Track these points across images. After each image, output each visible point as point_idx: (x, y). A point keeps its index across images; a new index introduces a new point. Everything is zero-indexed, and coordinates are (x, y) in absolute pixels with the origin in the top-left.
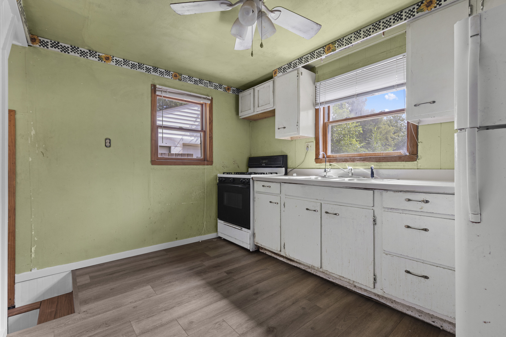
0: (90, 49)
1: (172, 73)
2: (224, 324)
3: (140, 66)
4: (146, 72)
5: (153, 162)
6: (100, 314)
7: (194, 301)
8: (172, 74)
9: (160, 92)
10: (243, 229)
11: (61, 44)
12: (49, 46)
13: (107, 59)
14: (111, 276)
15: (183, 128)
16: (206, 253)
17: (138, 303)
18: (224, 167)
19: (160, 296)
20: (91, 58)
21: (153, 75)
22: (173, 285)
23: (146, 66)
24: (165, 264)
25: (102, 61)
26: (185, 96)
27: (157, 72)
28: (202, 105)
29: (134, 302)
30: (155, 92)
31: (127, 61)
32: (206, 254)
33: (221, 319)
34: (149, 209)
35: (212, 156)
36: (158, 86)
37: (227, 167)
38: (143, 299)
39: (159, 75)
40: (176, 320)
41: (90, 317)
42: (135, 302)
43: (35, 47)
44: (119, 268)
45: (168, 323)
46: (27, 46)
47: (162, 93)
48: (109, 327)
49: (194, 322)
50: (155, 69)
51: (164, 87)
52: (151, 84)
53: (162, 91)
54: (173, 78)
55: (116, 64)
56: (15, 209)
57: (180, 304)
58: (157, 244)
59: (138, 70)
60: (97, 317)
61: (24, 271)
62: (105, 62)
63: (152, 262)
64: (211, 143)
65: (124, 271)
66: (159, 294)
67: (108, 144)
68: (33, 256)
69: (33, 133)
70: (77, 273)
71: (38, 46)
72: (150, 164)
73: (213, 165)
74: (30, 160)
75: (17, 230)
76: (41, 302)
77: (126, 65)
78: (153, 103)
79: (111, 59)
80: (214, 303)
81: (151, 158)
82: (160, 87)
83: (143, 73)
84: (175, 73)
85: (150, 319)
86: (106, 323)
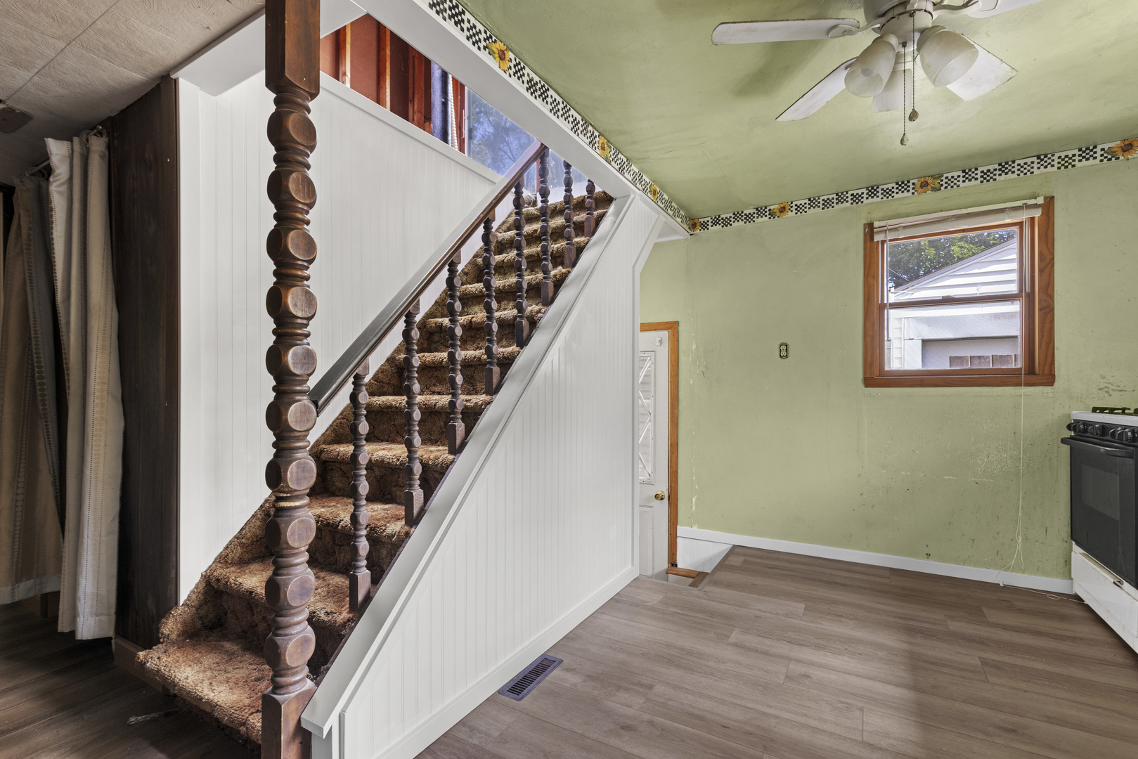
0: (756, 207)
1: (915, 181)
2: (857, 713)
3: (840, 198)
4: (852, 204)
5: (869, 382)
6: (715, 601)
7: (846, 658)
8: (913, 184)
9: (884, 235)
10: (1126, 585)
11: (722, 216)
12: (709, 227)
13: (782, 210)
14: (768, 570)
15: (955, 298)
16: (984, 610)
17: (766, 614)
18: (1107, 392)
19: (803, 623)
20: (760, 219)
21: (868, 204)
22: (841, 622)
23: (852, 192)
24: (865, 589)
25: (774, 218)
26: (949, 223)
27: (878, 194)
28: (1020, 224)
29: (763, 612)
30: (872, 238)
31: (815, 199)
32: (983, 612)
33: (860, 704)
34: (859, 476)
35: (1049, 359)
36: (876, 224)
37: (1121, 391)
38: (777, 614)
39: (882, 198)
40: (789, 659)
41: (705, 599)
42: (765, 612)
43: (696, 235)
44: (787, 565)
45: (774, 655)
46: (689, 236)
47: (886, 236)
48: (711, 619)
49: (811, 678)
50: (872, 191)
51: (891, 222)
52: (865, 224)
53: (886, 231)
54: (916, 193)
55: (796, 213)
56: (677, 444)
57: (818, 647)
58: (877, 551)
59: (836, 206)
60: (711, 602)
61: (685, 526)
62: (778, 217)
63: (846, 578)
64: (1047, 326)
65: (792, 571)
66: (805, 621)
67: (784, 353)
68: (694, 508)
69: (694, 347)
70: (737, 550)
71: (698, 231)
72: (861, 385)
73: (1056, 384)
74: (692, 382)
75: (679, 471)
76: (700, 572)
77: (814, 207)
78: (868, 261)
79: (788, 207)
80: (879, 681)
81: (865, 373)
82: (883, 223)
83: (847, 208)
84: (922, 180)
85: (759, 638)
86: (712, 614)
